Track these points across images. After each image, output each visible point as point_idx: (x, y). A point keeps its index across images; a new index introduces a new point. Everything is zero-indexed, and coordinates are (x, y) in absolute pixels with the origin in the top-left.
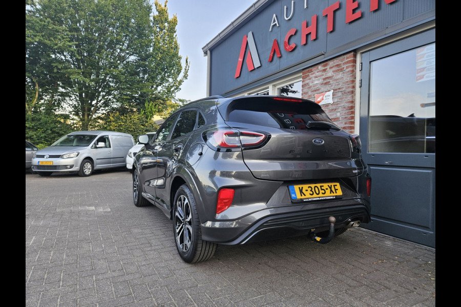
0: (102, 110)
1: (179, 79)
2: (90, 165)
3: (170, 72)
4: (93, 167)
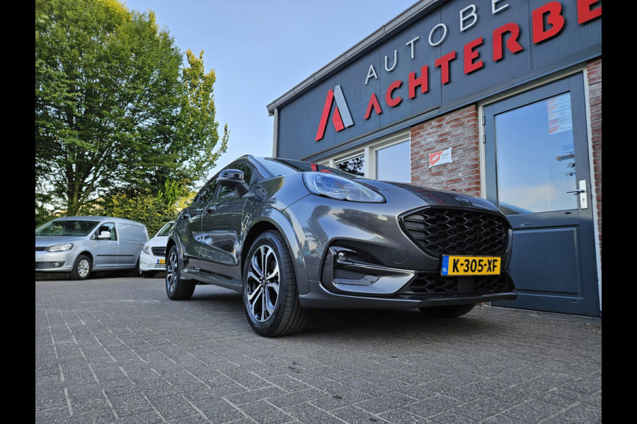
0: (99, 190)
1: (213, 152)
2: (87, 264)
3: (202, 143)
4: (91, 266)
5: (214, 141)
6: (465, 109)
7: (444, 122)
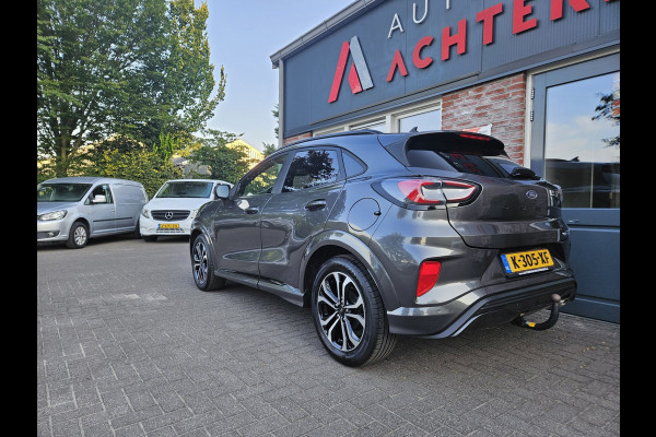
0: (89, 144)
1: (209, 100)
2: (84, 231)
3: (196, 89)
4: (88, 233)
5: (210, 87)
6: (511, 79)
7: (484, 93)
